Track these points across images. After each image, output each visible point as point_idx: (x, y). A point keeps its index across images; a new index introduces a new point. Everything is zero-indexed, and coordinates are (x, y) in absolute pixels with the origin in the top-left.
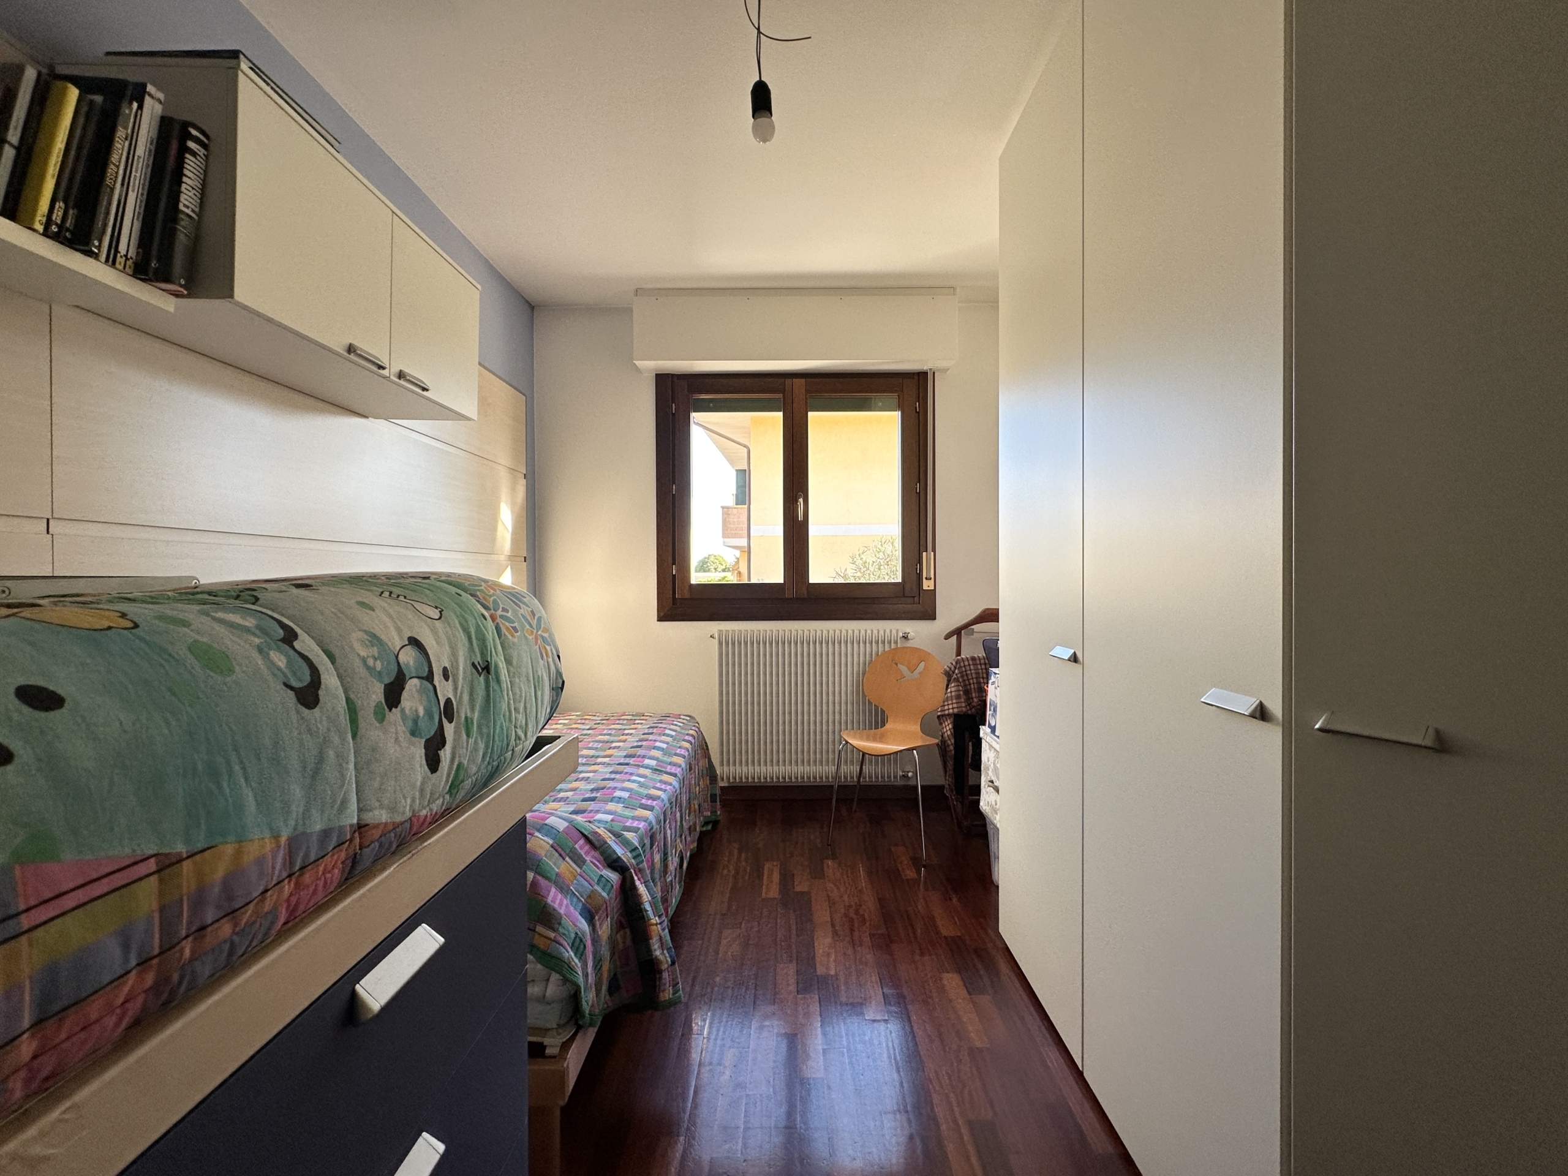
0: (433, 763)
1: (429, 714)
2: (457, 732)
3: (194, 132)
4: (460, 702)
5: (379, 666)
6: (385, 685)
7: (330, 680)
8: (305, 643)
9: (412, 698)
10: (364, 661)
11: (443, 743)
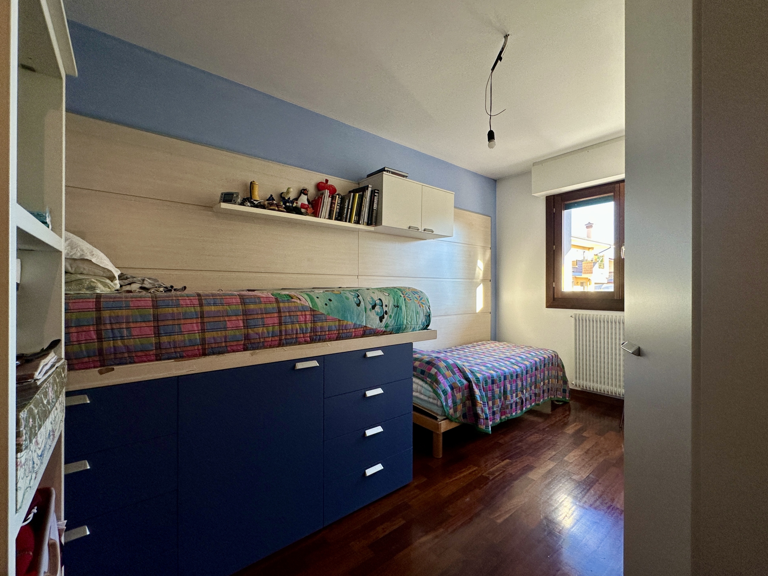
0: (381, 321)
1: (381, 312)
2: (388, 317)
3: (376, 191)
4: (389, 312)
5: (371, 302)
6: (372, 306)
7: (362, 303)
8: (360, 298)
9: (377, 308)
10: (369, 301)
11: (384, 318)
